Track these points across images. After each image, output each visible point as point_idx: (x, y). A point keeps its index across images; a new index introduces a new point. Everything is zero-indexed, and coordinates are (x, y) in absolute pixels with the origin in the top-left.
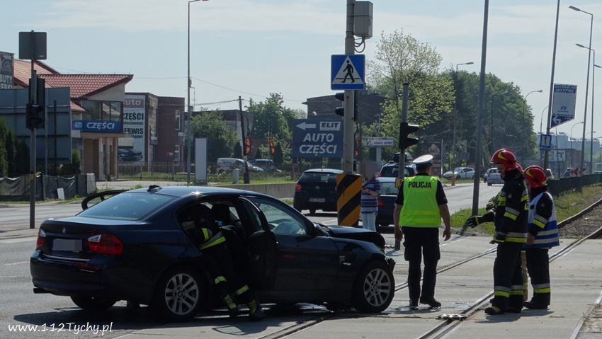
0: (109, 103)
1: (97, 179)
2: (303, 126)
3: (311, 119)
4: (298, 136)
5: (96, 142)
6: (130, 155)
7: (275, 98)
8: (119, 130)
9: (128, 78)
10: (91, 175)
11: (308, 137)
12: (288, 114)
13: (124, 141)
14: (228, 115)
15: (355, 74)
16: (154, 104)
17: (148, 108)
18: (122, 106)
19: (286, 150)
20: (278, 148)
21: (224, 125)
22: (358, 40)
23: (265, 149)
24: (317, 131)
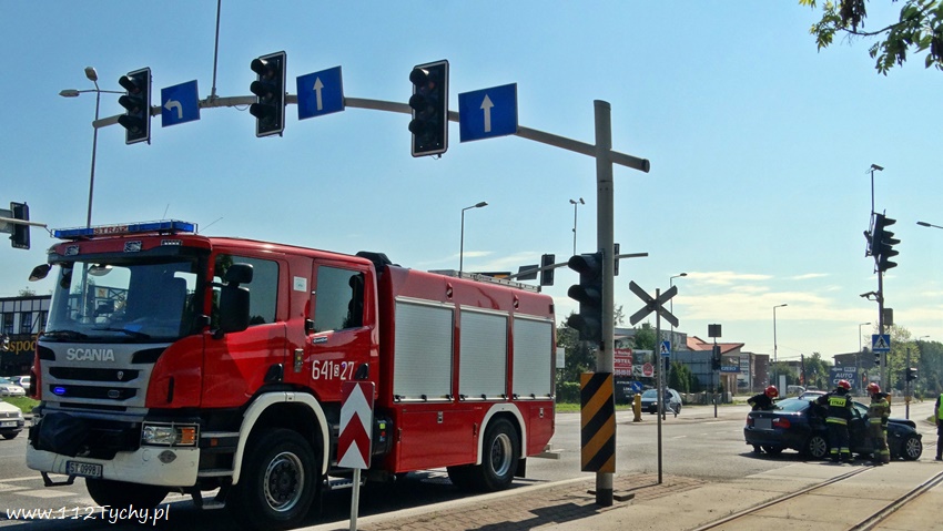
0: (733, 357)
1: (733, 395)
2: (835, 369)
3: (837, 365)
4: (833, 375)
5: (726, 377)
6: (742, 384)
7: (816, 355)
8: (738, 371)
9: (743, 345)
10: (729, 393)
11: (838, 375)
12: (824, 363)
13: (739, 376)
14: (793, 364)
15: (885, 344)
16: (754, 358)
17: (751, 360)
18: (739, 359)
19: (824, 382)
20: (820, 380)
21: (790, 369)
22: (886, 327)
23: (812, 381)
24: (843, 372)
